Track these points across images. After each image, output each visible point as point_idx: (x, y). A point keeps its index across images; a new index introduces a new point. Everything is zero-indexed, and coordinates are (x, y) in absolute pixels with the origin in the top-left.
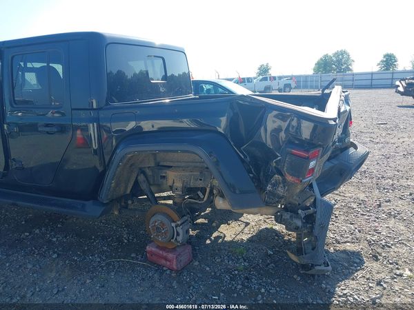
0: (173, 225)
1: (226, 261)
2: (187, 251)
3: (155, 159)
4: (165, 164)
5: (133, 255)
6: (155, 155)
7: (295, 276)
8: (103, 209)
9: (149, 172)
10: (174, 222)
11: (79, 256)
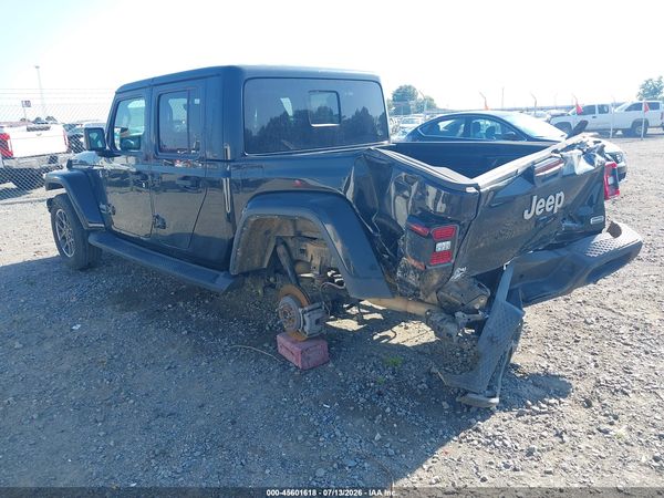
0: (300, 310)
1: (368, 370)
2: (319, 347)
3: (295, 227)
4: (306, 234)
5: (266, 345)
6: (294, 221)
7: (444, 403)
8: (231, 281)
9: (291, 243)
10: (302, 307)
11: (209, 337)
